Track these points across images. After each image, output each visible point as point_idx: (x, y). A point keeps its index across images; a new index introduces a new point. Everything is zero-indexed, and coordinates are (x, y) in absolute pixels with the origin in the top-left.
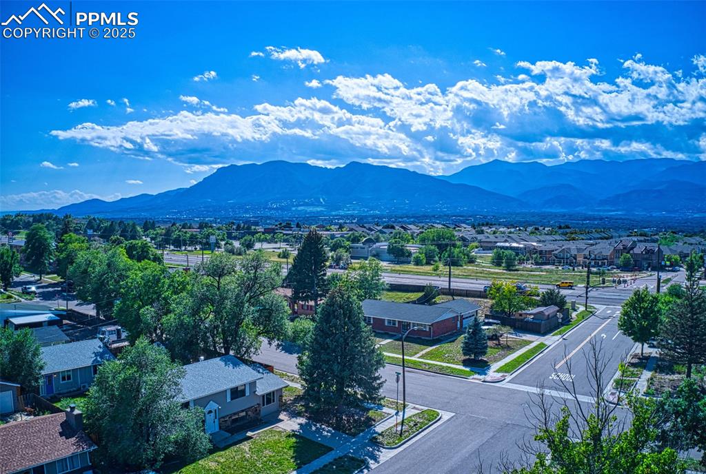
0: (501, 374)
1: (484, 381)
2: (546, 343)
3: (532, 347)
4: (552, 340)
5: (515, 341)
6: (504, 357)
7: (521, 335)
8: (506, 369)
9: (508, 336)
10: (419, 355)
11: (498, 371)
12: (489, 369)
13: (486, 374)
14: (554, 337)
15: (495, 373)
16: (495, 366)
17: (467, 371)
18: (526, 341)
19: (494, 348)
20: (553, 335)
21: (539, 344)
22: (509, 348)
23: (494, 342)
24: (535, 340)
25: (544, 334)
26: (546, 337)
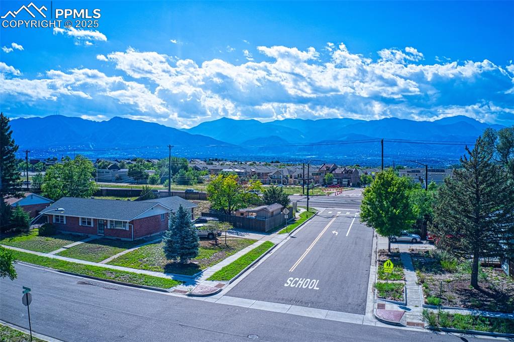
0: (216, 283)
1: (190, 295)
2: (273, 241)
3: (257, 246)
4: (279, 238)
5: (236, 240)
6: (222, 259)
7: (243, 234)
8: (223, 276)
9: (227, 235)
10: (108, 260)
11: (212, 279)
12: (199, 275)
13: (194, 284)
14: (281, 235)
15: (208, 282)
16: (208, 272)
17: (168, 280)
18: (249, 240)
19: (210, 249)
20: (279, 234)
21: (265, 243)
22: (228, 249)
23: (210, 242)
24: (260, 239)
25: (269, 232)
26: (272, 235)
